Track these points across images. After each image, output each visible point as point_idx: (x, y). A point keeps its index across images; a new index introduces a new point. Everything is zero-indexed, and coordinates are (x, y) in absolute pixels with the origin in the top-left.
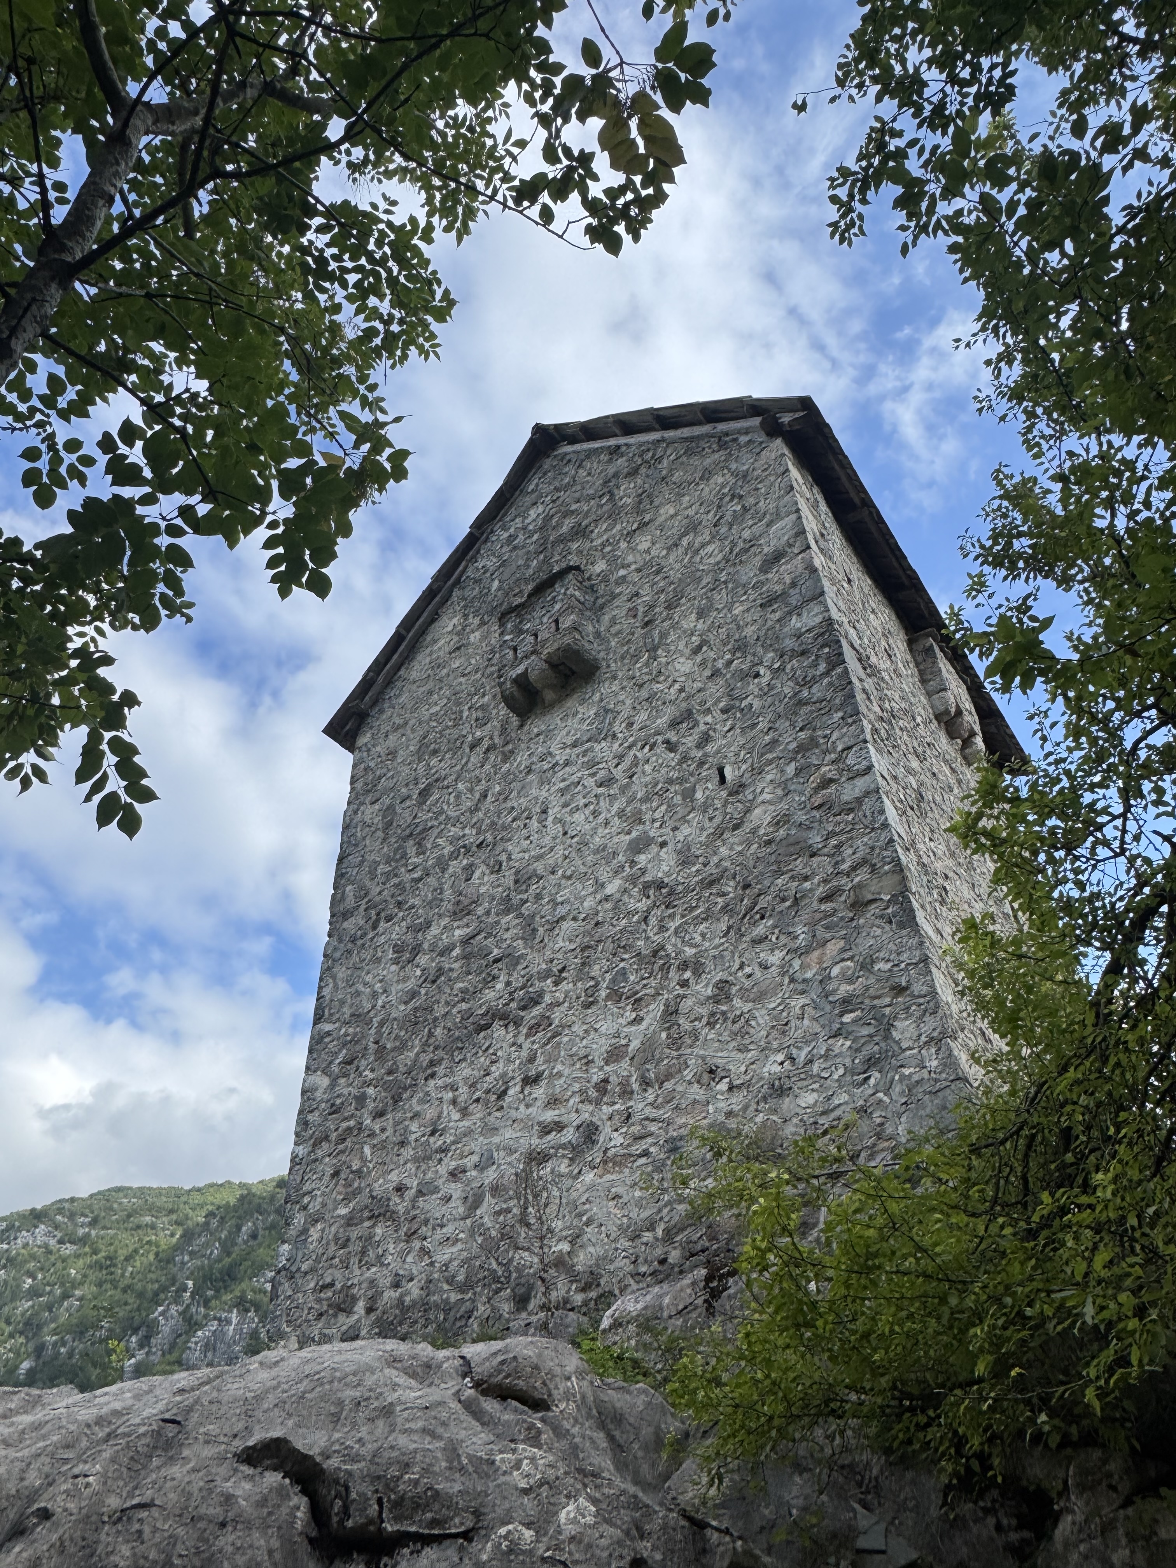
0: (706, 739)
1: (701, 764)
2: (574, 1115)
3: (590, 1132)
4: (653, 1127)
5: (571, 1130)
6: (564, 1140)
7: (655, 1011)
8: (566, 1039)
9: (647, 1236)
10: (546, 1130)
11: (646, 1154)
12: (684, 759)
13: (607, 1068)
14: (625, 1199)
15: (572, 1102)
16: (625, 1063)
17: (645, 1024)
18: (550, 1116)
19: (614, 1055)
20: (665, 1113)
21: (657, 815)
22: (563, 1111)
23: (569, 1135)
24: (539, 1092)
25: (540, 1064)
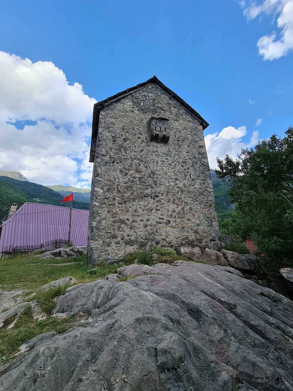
0: (188, 169)
1: (188, 172)
2: (166, 218)
3: (169, 222)
4: (180, 224)
5: (165, 220)
6: (164, 221)
7: (180, 207)
8: (164, 206)
9: (179, 239)
10: (160, 219)
11: (178, 227)
12: (185, 169)
13: (172, 213)
14: (175, 233)
15: (165, 216)
16: (175, 213)
17: (178, 209)
18: (161, 217)
19: (174, 211)
20: (182, 223)
21: (180, 176)
22: (164, 217)
23: (165, 221)
24: (159, 212)
25: (159, 208)
